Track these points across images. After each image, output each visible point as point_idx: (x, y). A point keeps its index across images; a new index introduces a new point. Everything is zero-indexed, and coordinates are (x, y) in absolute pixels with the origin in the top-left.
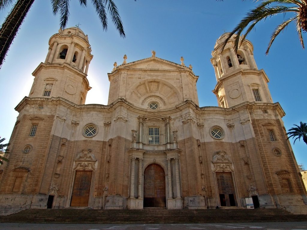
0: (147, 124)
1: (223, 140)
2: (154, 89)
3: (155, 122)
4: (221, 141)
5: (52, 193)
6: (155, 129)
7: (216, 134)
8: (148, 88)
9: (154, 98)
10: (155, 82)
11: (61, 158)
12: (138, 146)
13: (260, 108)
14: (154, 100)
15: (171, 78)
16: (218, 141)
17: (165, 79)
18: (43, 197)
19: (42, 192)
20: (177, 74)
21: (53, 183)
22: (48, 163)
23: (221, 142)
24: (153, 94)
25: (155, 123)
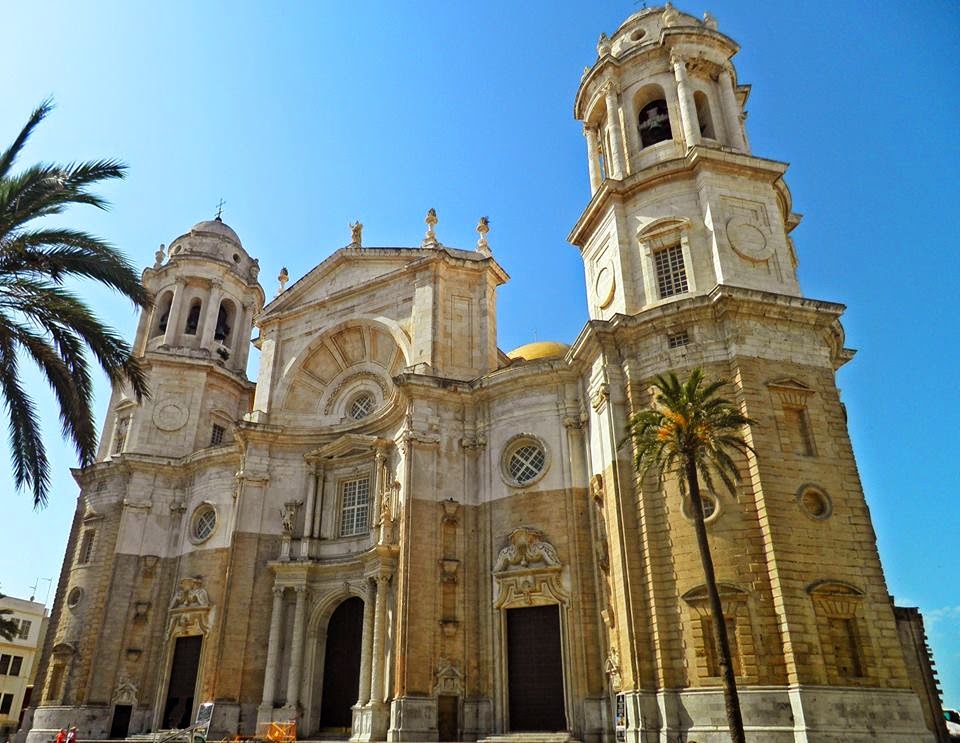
0: (336, 472)
1: (542, 487)
2: (356, 353)
3: (359, 462)
4: (533, 489)
5: (124, 700)
6: (360, 482)
7: (527, 464)
8: (337, 355)
9: (359, 383)
10: (348, 330)
11: (142, 609)
12: (314, 549)
13: (656, 331)
14: (362, 388)
15: (386, 303)
16: (520, 492)
17: (370, 312)
18: (97, 712)
19: (95, 697)
20: (407, 280)
21: (124, 673)
22: (107, 626)
23: (531, 493)
24: (355, 369)
25: (359, 464)
